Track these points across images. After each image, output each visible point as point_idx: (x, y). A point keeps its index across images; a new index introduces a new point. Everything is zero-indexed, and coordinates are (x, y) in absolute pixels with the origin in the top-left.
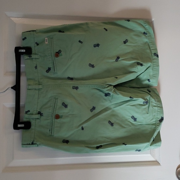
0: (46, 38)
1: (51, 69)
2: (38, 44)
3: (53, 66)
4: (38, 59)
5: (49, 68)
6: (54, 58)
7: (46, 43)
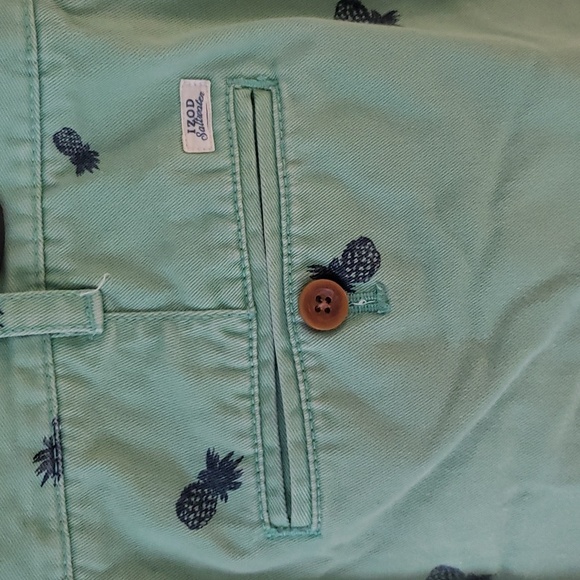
0: (190, 89)
1: (247, 478)
2: (84, 159)
3: (272, 441)
4: (76, 342)
5: (211, 459)
6: (280, 344)
7: (192, 143)
